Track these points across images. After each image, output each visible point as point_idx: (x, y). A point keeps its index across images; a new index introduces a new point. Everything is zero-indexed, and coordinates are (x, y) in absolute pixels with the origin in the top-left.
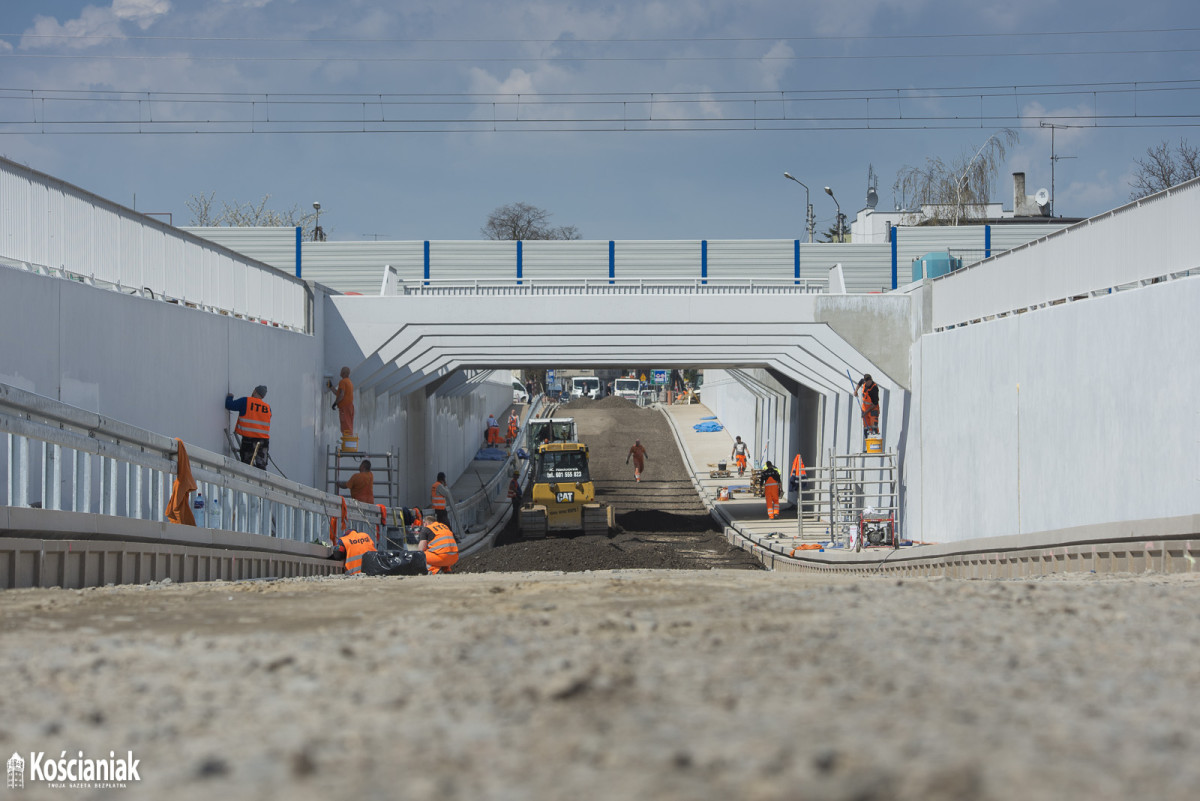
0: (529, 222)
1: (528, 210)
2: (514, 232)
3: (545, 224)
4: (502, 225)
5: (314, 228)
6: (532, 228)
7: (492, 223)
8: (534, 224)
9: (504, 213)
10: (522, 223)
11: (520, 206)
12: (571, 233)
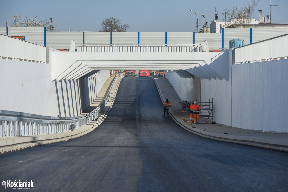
0: (115, 23)
1: (114, 19)
2: (110, 26)
3: (119, 24)
4: (107, 24)
5: (50, 25)
6: (115, 25)
7: (103, 23)
8: (116, 23)
9: (107, 20)
10: (112, 23)
11: (112, 18)
12: (127, 26)
